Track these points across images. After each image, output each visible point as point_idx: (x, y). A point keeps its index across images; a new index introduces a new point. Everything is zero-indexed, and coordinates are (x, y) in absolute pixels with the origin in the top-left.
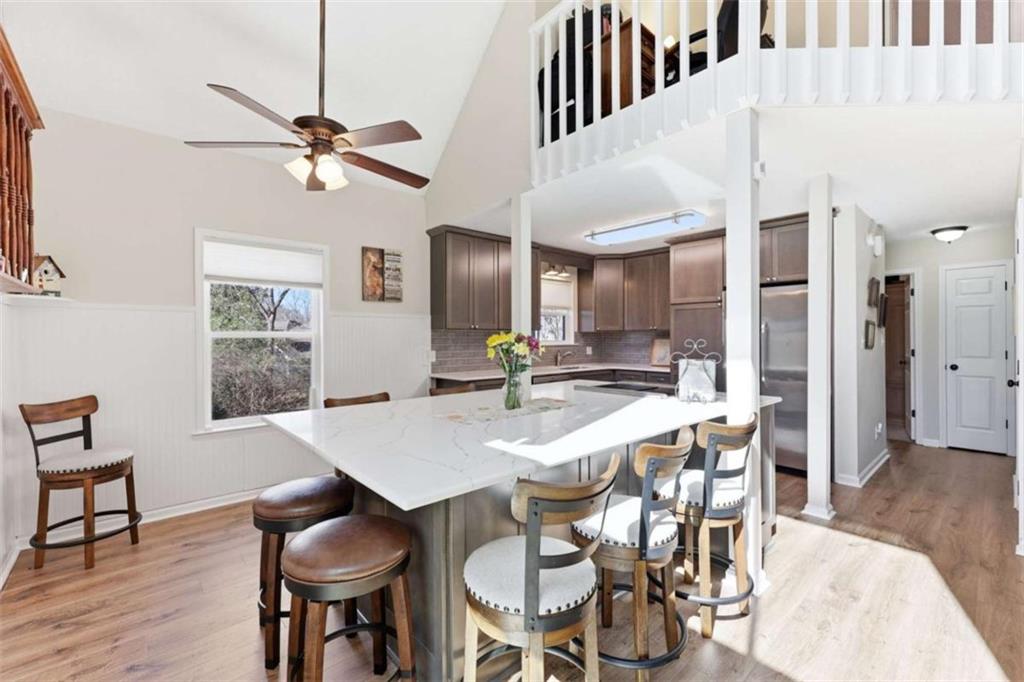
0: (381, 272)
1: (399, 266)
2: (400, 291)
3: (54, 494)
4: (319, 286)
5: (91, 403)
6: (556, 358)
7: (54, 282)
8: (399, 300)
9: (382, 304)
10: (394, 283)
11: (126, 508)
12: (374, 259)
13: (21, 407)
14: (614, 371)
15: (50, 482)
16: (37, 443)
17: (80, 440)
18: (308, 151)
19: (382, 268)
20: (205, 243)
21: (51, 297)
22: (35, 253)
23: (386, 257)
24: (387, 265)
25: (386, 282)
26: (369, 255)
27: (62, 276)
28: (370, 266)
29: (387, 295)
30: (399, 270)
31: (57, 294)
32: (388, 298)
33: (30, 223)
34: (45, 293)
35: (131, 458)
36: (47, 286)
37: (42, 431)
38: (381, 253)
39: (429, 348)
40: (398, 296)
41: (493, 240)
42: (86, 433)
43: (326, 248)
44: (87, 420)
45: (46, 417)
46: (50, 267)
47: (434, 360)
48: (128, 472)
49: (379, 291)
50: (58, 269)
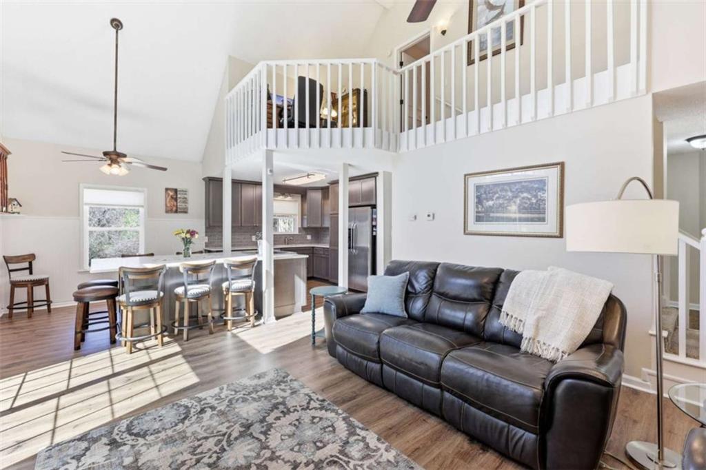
0: (176, 200)
1: (185, 196)
2: (187, 208)
3: (16, 289)
4: (142, 206)
5: (33, 256)
6: (285, 240)
7: (18, 209)
8: (186, 212)
9: (176, 214)
10: (183, 205)
11: (46, 299)
12: (171, 193)
13: (4, 257)
14: (313, 247)
15: (15, 285)
16: (10, 271)
17: (28, 271)
18: (109, 162)
19: (177, 197)
20: (85, 190)
21: (16, 215)
22: (9, 197)
23: (178, 192)
24: (179, 196)
25: (178, 204)
26: (169, 192)
27: (20, 206)
28: (170, 197)
29: (179, 210)
30: (186, 198)
31: (19, 213)
32: (180, 212)
33: (7, 189)
34: (14, 213)
35: (48, 278)
36: (14, 210)
37: (12, 266)
38: (176, 191)
39: (204, 234)
40: (185, 210)
41: (239, 183)
42: (30, 269)
43: (145, 189)
44: (30, 264)
45: (13, 261)
46: (16, 203)
47: (207, 241)
48: (46, 283)
49: (174, 209)
50: (19, 203)
